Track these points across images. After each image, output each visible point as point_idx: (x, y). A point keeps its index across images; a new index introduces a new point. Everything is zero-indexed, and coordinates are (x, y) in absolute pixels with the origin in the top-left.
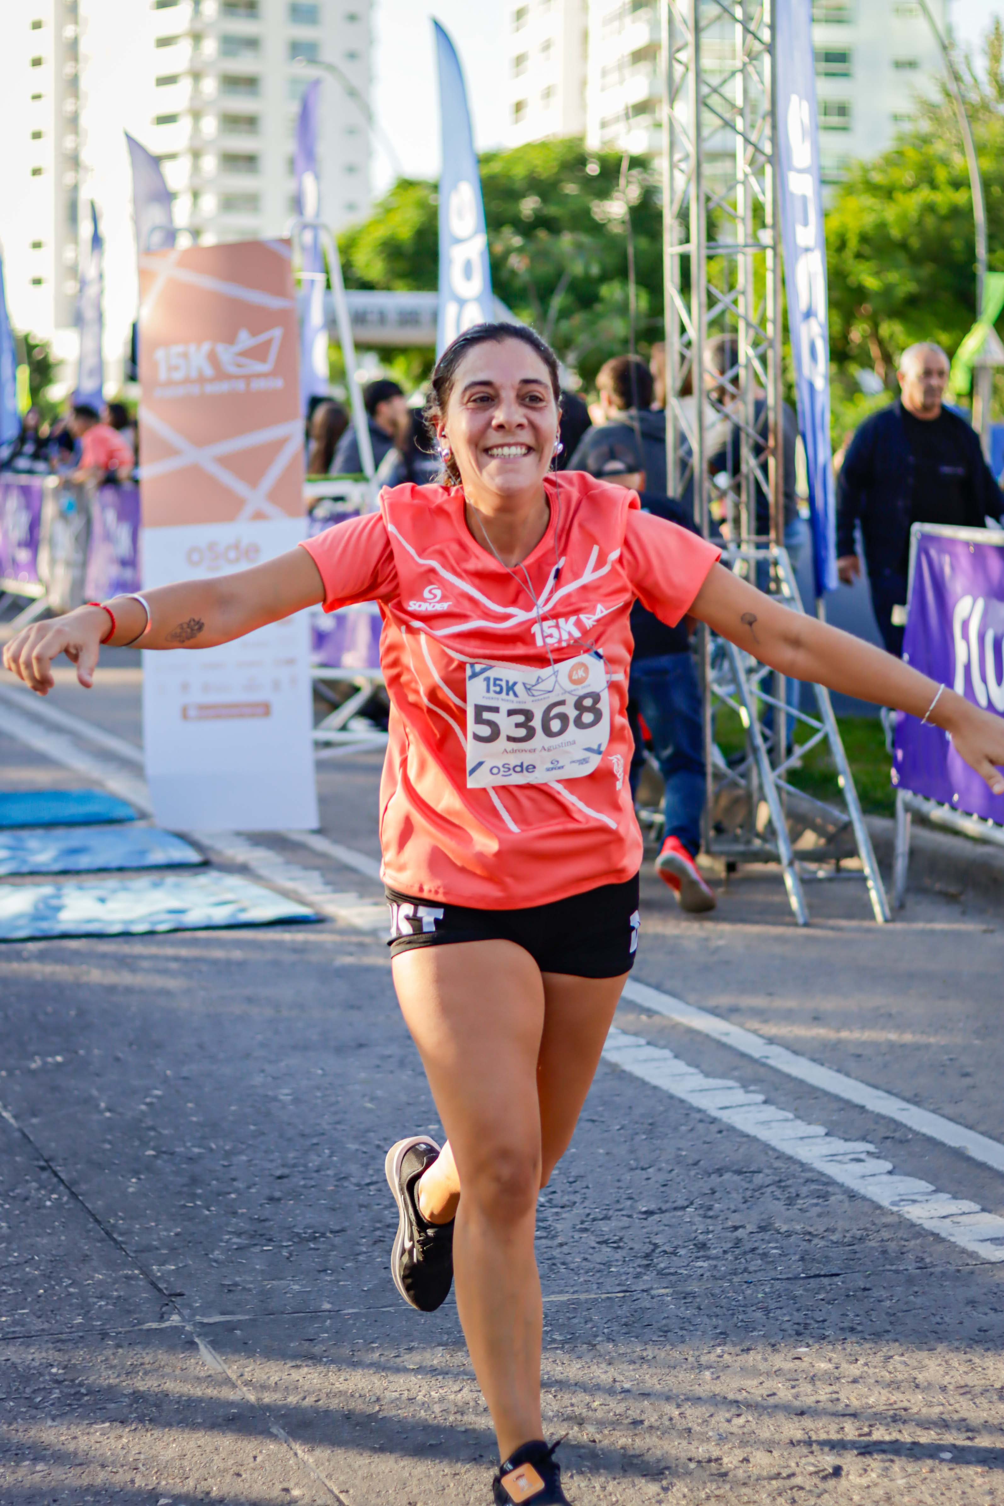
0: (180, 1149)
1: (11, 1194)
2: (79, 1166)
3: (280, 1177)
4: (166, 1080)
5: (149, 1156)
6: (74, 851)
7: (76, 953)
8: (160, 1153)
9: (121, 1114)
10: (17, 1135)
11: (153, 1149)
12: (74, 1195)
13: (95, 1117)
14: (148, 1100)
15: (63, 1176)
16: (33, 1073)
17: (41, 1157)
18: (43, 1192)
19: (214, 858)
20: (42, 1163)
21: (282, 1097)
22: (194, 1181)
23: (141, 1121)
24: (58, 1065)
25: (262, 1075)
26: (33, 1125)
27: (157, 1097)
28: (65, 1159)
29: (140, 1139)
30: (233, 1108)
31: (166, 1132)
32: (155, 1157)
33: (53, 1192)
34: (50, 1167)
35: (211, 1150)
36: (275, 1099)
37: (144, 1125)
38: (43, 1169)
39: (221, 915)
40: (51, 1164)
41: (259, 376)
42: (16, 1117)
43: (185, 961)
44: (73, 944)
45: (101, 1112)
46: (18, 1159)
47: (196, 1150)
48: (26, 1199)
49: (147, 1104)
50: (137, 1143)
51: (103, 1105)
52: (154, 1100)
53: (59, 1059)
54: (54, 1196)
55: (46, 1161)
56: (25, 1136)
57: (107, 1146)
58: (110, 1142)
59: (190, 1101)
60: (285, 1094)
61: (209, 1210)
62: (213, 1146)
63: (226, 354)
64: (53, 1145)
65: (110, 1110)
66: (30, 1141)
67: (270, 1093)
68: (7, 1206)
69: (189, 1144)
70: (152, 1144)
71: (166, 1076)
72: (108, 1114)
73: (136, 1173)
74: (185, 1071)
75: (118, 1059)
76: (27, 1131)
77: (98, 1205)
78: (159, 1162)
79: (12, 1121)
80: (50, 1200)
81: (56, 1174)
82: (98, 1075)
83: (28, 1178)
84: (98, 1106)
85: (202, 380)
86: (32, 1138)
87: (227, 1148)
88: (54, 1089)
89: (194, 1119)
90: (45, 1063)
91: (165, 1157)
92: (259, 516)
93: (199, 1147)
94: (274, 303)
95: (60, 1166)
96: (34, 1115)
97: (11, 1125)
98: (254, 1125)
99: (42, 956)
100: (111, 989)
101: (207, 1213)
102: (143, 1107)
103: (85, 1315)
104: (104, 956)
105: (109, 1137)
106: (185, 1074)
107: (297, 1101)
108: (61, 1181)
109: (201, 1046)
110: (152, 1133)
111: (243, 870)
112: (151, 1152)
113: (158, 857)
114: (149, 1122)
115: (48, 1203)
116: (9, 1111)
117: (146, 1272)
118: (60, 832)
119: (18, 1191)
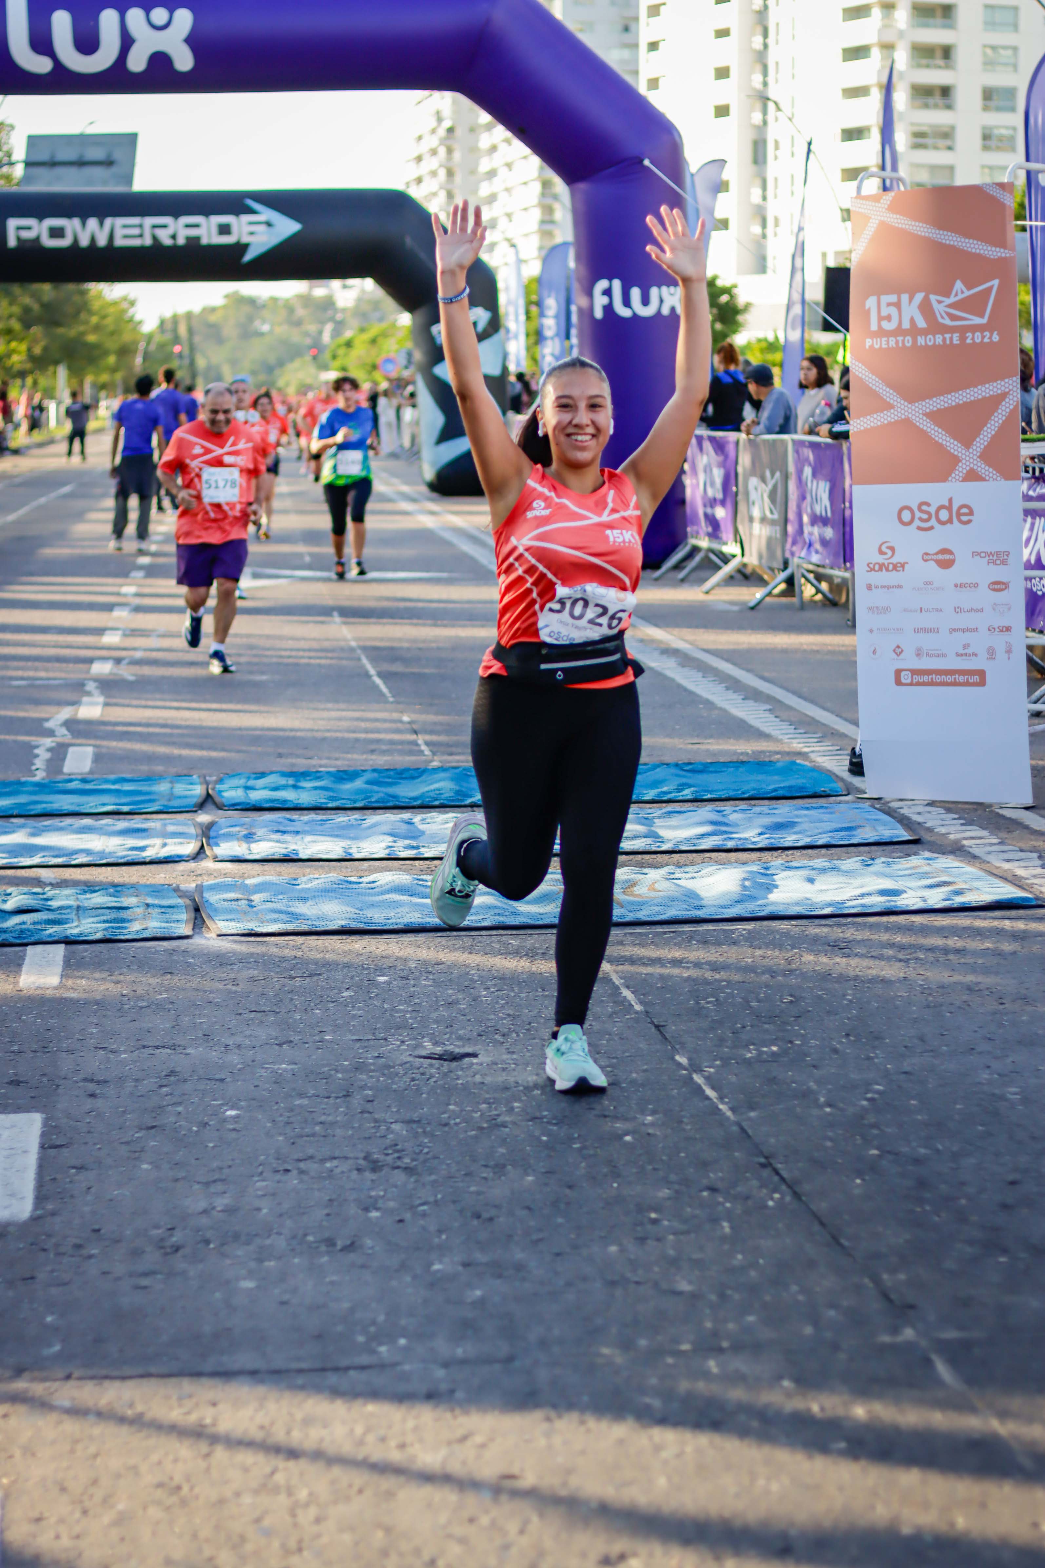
0: (905, 1149)
1: (732, 1192)
2: (800, 1165)
3: (1013, 1183)
4: (887, 1074)
5: (873, 1155)
6: (779, 827)
7: (786, 934)
8: (884, 1152)
9: (841, 1110)
10: (735, 1128)
11: (877, 1148)
12: (797, 1195)
13: (815, 1112)
14: (869, 1095)
15: (785, 1174)
16: (748, 1062)
17: (761, 1154)
18: (764, 1191)
19: (926, 837)
20: (762, 1160)
21: (1009, 1096)
22: (922, 1183)
23: (863, 1118)
24: (774, 1054)
25: (987, 1071)
26: (750, 1119)
27: (878, 1092)
28: (785, 1156)
29: (863, 1137)
30: (958, 1107)
31: (889, 1130)
32: (880, 1157)
33: (775, 1191)
34: (770, 1164)
35: (938, 1151)
36: (1002, 1098)
37: (866, 1122)
38: (763, 1166)
39: (936, 898)
40: (772, 1161)
41: (974, 328)
42: (732, 1109)
43: (902, 947)
44: (784, 925)
45: (821, 1107)
46: (737, 1154)
47: (922, 1151)
48: (747, 1198)
49: (868, 1100)
50: (859, 1140)
51: (822, 1099)
52: (876, 1096)
53: (775, 1048)
54: (777, 1196)
55: (766, 1158)
56: (743, 1130)
57: (829, 1144)
58: (831, 1139)
59: (913, 1098)
60: (1012, 1092)
61: (939, 1216)
62: (940, 1147)
63: (940, 306)
64: (772, 1140)
65: (830, 1106)
66: (749, 1136)
67: (997, 1091)
68: (728, 1205)
69: (914, 1144)
70: (875, 1143)
71: (887, 1070)
72: (828, 1110)
73: (860, 1174)
74: (906, 1066)
75: (835, 1051)
76: (745, 1125)
77: (822, 1206)
78: (884, 1162)
79: (729, 1114)
80: (772, 1199)
81: (777, 1173)
82: (814, 1066)
83: (748, 1175)
84: (817, 1100)
85: (914, 331)
86: (750, 1132)
87: (955, 1149)
88: (773, 1080)
89: (919, 1117)
90: (761, 1053)
91: (891, 1157)
92: (972, 476)
93: (926, 1147)
94: (993, 252)
95: (781, 1163)
96: (752, 1109)
97: (728, 1118)
98: (982, 1125)
99: (751, 939)
100: (825, 976)
101: (936, 1219)
102: (864, 1103)
103: (816, 1324)
104: (816, 940)
105: (830, 1134)
106: (907, 1068)
107: (1025, 1101)
108: (783, 1179)
109: (922, 1039)
110: (875, 1132)
111: (957, 850)
112: (874, 1152)
113: (868, 835)
114: (871, 1119)
115: (771, 1203)
116: (726, 1103)
117: (877, 1281)
118: (763, 807)
119: (739, 1189)
